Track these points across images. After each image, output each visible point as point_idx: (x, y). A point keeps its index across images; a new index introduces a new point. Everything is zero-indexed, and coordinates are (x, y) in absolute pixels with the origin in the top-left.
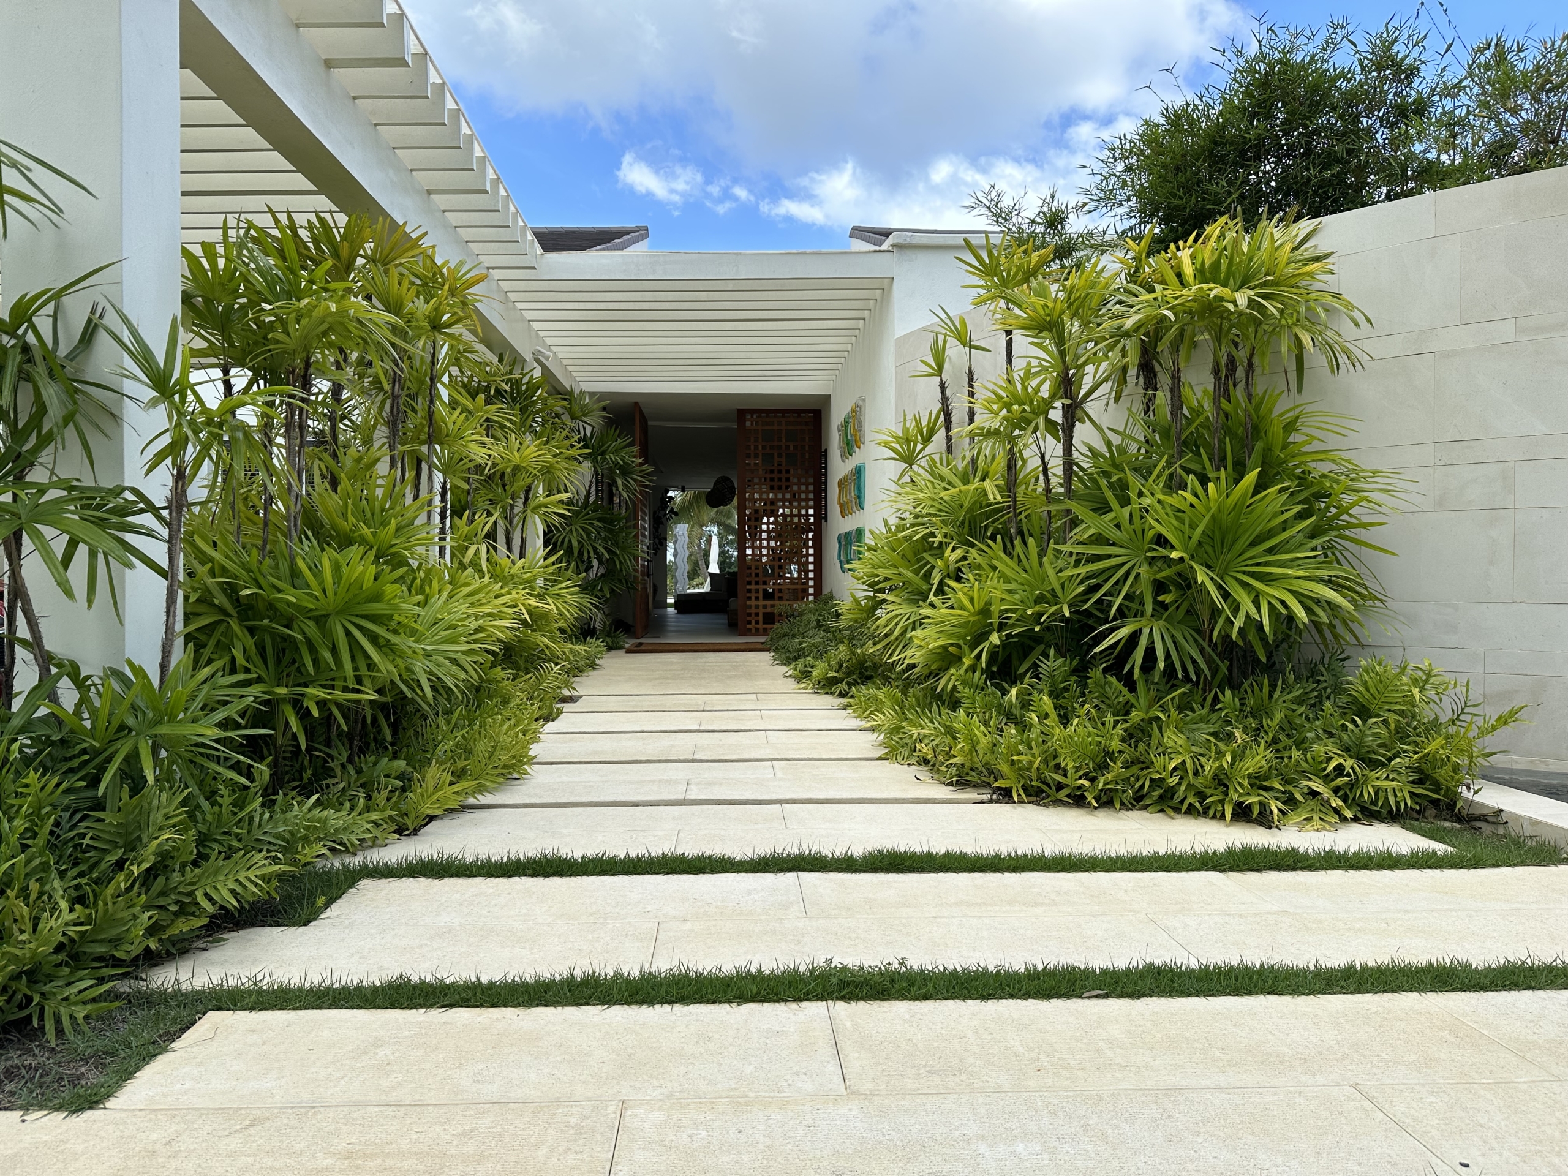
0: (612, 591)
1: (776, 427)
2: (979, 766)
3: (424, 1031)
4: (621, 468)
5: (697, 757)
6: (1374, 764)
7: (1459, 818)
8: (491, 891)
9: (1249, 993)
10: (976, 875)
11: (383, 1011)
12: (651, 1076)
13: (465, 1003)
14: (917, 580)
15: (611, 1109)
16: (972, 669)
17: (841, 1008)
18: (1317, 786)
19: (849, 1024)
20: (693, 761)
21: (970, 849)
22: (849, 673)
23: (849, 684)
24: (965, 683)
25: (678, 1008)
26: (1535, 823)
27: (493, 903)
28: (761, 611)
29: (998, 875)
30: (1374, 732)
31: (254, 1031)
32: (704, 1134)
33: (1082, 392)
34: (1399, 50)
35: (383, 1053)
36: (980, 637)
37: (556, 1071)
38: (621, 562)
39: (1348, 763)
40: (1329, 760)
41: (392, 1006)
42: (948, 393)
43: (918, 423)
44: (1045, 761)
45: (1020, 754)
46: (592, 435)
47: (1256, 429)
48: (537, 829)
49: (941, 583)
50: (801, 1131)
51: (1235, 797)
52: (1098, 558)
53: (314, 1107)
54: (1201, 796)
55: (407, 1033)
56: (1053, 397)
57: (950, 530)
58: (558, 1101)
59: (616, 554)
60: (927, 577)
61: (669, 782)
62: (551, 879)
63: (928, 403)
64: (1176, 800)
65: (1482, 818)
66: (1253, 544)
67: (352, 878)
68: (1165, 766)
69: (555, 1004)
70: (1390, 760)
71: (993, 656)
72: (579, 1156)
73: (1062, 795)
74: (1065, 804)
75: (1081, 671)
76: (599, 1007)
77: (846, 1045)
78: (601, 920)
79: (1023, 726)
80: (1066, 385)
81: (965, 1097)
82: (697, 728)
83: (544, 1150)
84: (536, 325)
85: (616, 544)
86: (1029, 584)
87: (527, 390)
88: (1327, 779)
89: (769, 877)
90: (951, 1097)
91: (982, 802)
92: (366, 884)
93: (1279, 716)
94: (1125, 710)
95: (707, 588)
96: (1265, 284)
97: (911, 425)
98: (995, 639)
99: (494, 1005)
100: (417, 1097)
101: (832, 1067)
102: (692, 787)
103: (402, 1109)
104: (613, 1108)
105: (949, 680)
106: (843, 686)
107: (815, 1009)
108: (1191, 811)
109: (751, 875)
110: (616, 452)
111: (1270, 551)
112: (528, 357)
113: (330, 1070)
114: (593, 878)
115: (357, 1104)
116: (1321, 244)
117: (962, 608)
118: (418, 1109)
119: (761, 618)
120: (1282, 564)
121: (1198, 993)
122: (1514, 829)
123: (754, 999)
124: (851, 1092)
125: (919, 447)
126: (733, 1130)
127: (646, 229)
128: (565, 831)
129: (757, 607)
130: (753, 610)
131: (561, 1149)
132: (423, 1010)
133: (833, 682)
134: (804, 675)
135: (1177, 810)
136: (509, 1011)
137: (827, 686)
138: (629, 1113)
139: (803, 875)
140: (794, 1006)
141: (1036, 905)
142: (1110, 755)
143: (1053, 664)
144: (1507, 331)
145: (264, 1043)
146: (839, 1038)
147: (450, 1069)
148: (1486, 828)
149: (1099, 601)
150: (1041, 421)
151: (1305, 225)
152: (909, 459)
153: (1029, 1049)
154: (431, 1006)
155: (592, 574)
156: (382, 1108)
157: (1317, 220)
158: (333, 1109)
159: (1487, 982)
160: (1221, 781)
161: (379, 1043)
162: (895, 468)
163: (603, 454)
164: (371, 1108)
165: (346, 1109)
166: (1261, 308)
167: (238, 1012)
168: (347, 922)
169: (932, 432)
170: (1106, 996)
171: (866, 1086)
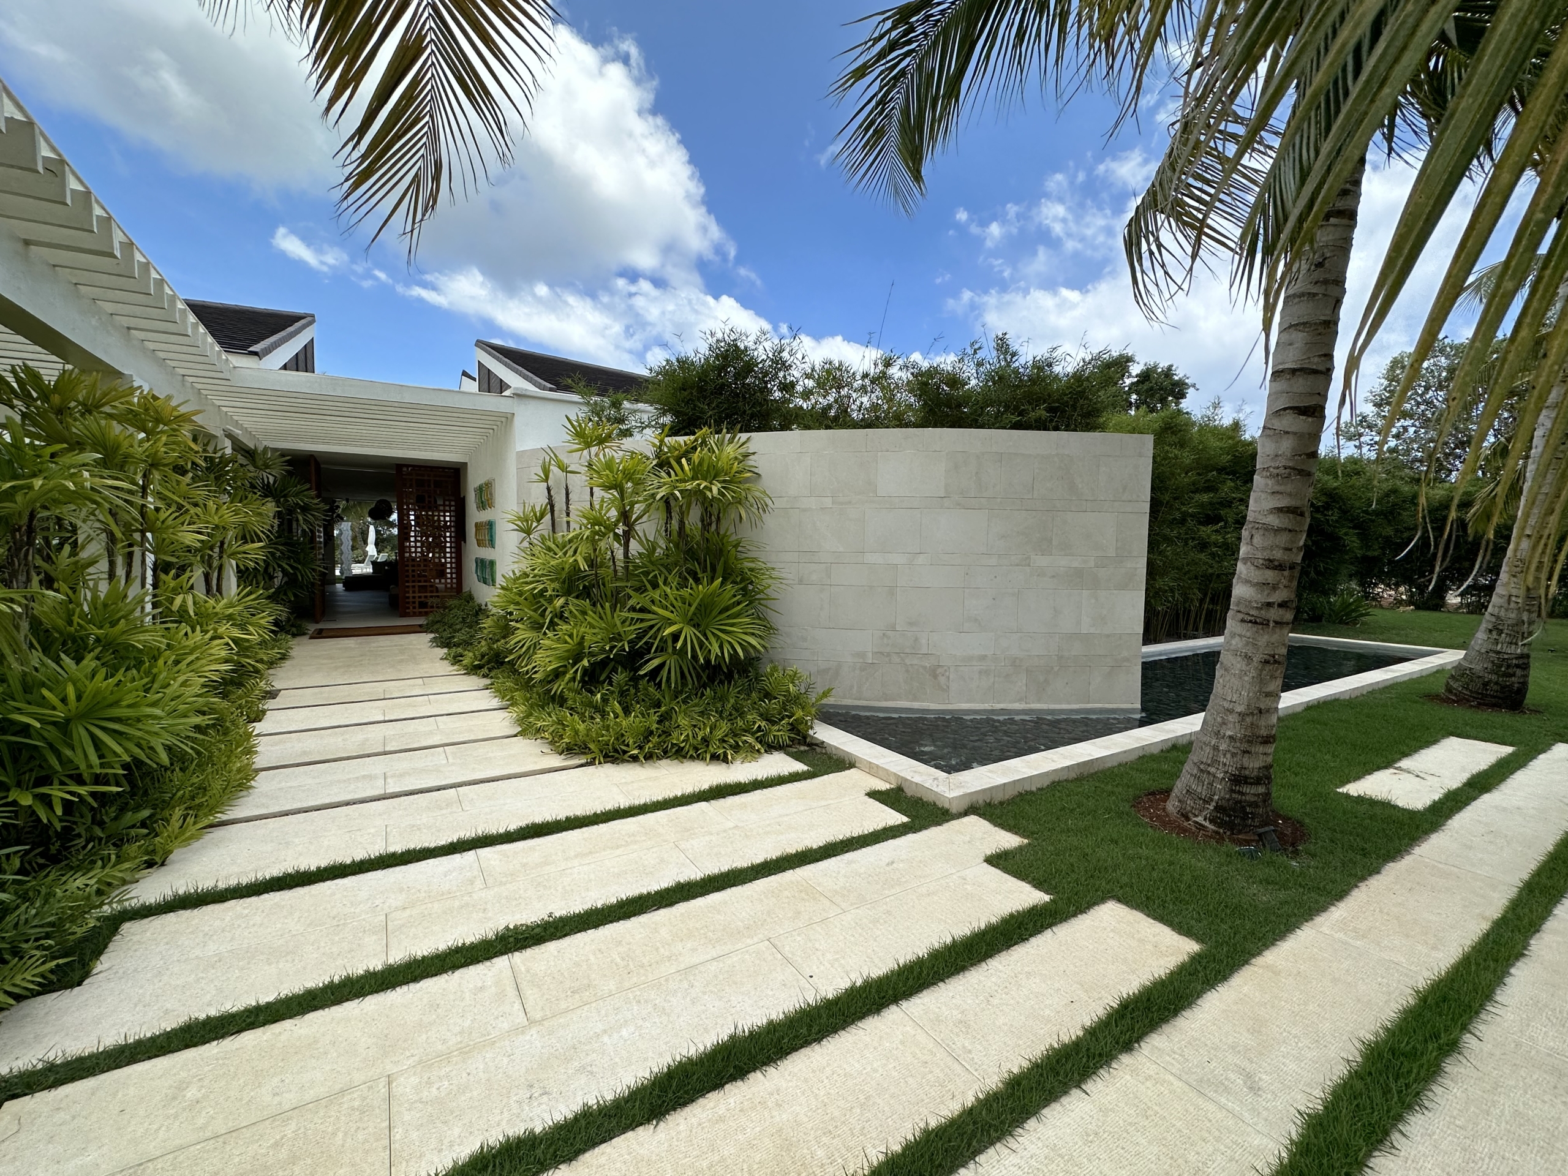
0: (295, 595)
1: (426, 478)
2: (579, 743)
3: (221, 1062)
4: (301, 508)
5: (387, 749)
6: (773, 723)
7: (809, 745)
8: (246, 911)
9: (724, 888)
10: (584, 829)
11: (179, 1053)
12: (404, 1050)
13: (252, 1026)
14: (536, 616)
15: (381, 1086)
16: (574, 679)
17: (518, 957)
18: (750, 739)
19: (523, 969)
20: (385, 753)
21: (580, 812)
22: (488, 662)
23: (490, 670)
24: (569, 690)
25: (412, 986)
26: (837, 748)
27: (251, 923)
28: (417, 600)
29: (596, 827)
30: (774, 705)
31: (58, 1109)
32: (446, 1083)
33: (634, 517)
34: (785, 355)
35: (191, 1093)
36: (577, 659)
37: (335, 1066)
38: (302, 576)
39: (763, 724)
40: (755, 723)
41: (187, 1047)
42: (552, 493)
43: (533, 508)
44: (617, 739)
45: (603, 736)
46: (275, 482)
47: (721, 550)
48: (272, 841)
49: (551, 621)
50: (506, 1060)
51: (712, 750)
52: (642, 620)
53: (141, 1164)
54: (696, 749)
55: (206, 1069)
56: (618, 521)
57: (556, 585)
58: (342, 1092)
59: (297, 569)
60: (543, 615)
61: (370, 777)
62: (294, 890)
63: (539, 499)
64: (684, 753)
65: (816, 745)
66: (720, 613)
67: (113, 924)
68: (678, 738)
69: (322, 1007)
70: (780, 720)
71: (585, 671)
72: (366, 1131)
73: (626, 757)
74: (628, 761)
75: (635, 680)
76: (357, 1001)
77: (523, 985)
78: (342, 922)
79: (604, 715)
80: (625, 516)
81: (594, 1005)
82: (382, 719)
83: (340, 1135)
84: (224, 409)
85: (298, 561)
86: (606, 629)
87: (220, 463)
88: (753, 734)
89: (457, 857)
90: (586, 1008)
91: (582, 766)
92: (126, 927)
93: (732, 701)
94: (658, 705)
95: (369, 570)
96: (724, 481)
97: (528, 509)
98: (585, 663)
99: (275, 1021)
100: (230, 1124)
101: (517, 1006)
102: (389, 780)
103: (221, 1140)
104: (383, 1081)
105: (558, 687)
106: (485, 670)
107: (501, 963)
108: (692, 758)
109: (444, 858)
110: (297, 495)
111: (728, 617)
112: (219, 433)
113: (146, 1125)
114: (328, 883)
115: (181, 1148)
116: (751, 447)
117: (566, 642)
118: (234, 1134)
119: (417, 605)
120: (732, 625)
121: (702, 895)
122: (829, 750)
123: (462, 966)
124: (531, 1022)
125: (535, 524)
126: (464, 1075)
127: (313, 316)
128: (296, 840)
129: (414, 597)
130: (411, 600)
131: (353, 1130)
132: (216, 1042)
133: (480, 667)
134: (456, 660)
135: (685, 757)
136: (287, 1024)
137: (473, 670)
138: (394, 1084)
139: (480, 851)
140: (488, 963)
141: (618, 847)
142: (651, 733)
143: (620, 677)
144: (828, 502)
145: (74, 1118)
146: (519, 981)
147: (252, 1090)
148: (818, 749)
149: (646, 643)
150: (611, 535)
151: (744, 436)
152: (528, 532)
153: (623, 959)
154: (223, 1037)
155: (277, 582)
156: (202, 1145)
157: (749, 434)
158: (160, 1160)
159: (818, 856)
160: (706, 741)
161: (184, 1085)
162: (516, 536)
163: (285, 496)
164: (192, 1148)
165: (171, 1156)
166: (723, 495)
167: (37, 1095)
168: (121, 971)
169: (542, 516)
170: (658, 909)
171: (538, 1016)
